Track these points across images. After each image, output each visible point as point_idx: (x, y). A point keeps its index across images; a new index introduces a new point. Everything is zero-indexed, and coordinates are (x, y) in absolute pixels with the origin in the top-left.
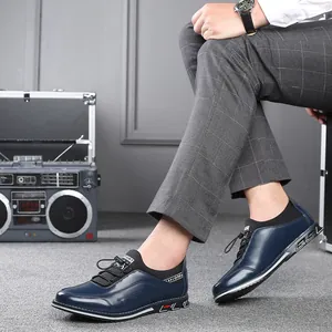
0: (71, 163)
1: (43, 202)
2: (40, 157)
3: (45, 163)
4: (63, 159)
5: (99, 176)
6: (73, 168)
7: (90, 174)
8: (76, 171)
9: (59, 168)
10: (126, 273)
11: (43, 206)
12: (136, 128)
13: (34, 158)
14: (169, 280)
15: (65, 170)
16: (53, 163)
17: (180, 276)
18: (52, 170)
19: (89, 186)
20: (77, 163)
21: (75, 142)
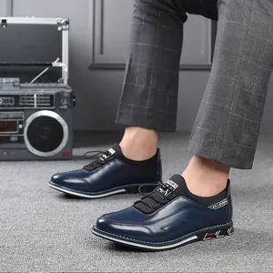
0: (47, 85)
1: (21, 123)
2: (18, 80)
3: (22, 85)
4: (39, 81)
5: (74, 97)
6: (49, 89)
7: (66, 95)
8: (53, 92)
9: (36, 90)
10: (169, 200)
11: (21, 126)
12: (102, 53)
13: (12, 80)
14: (214, 207)
15: (42, 92)
16: (31, 84)
17: (224, 202)
18: (29, 92)
19: (65, 107)
20: (53, 85)
21: (51, 65)
